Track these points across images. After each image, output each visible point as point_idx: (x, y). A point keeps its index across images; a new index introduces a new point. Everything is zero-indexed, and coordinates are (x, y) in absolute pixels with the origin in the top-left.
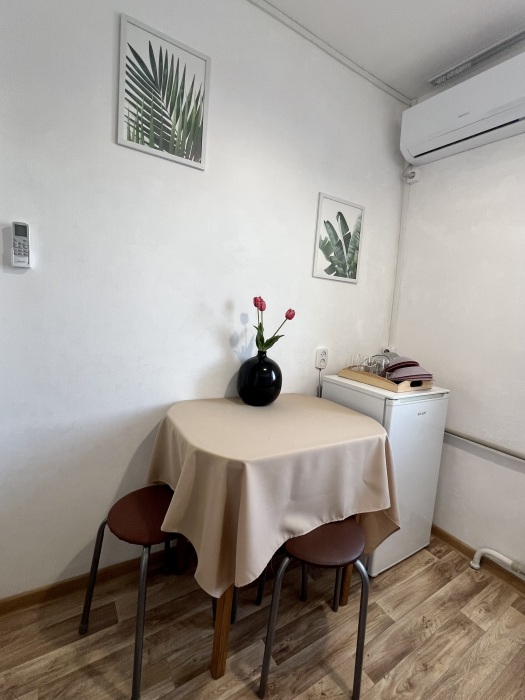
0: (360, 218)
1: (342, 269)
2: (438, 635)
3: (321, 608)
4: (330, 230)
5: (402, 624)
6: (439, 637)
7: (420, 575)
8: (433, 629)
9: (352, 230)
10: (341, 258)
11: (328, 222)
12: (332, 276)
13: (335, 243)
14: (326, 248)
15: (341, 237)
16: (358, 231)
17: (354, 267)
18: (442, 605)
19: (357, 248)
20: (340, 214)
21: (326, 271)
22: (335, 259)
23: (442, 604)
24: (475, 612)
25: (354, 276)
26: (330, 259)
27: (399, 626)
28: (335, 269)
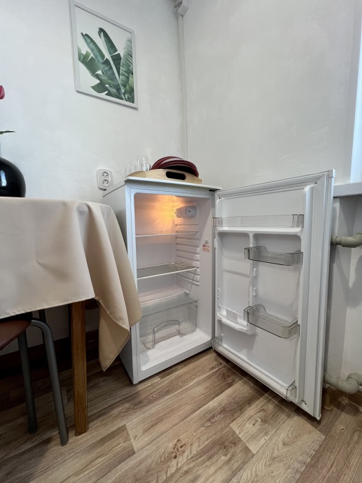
0: (130, 41)
1: (115, 91)
2: (185, 468)
3: (48, 441)
4: (92, 45)
5: (143, 456)
6: (187, 472)
7: (199, 383)
8: (182, 460)
9: (121, 51)
10: (112, 77)
11: (86, 35)
12: (103, 95)
13: (101, 61)
14: (89, 64)
15: (107, 56)
16: (129, 55)
17: (131, 91)
18: (209, 420)
19: (130, 72)
20: (101, 30)
21: (93, 87)
22: (104, 78)
23: (210, 418)
24: (249, 426)
25: (132, 100)
26: (97, 77)
27: (138, 459)
28: (106, 89)
